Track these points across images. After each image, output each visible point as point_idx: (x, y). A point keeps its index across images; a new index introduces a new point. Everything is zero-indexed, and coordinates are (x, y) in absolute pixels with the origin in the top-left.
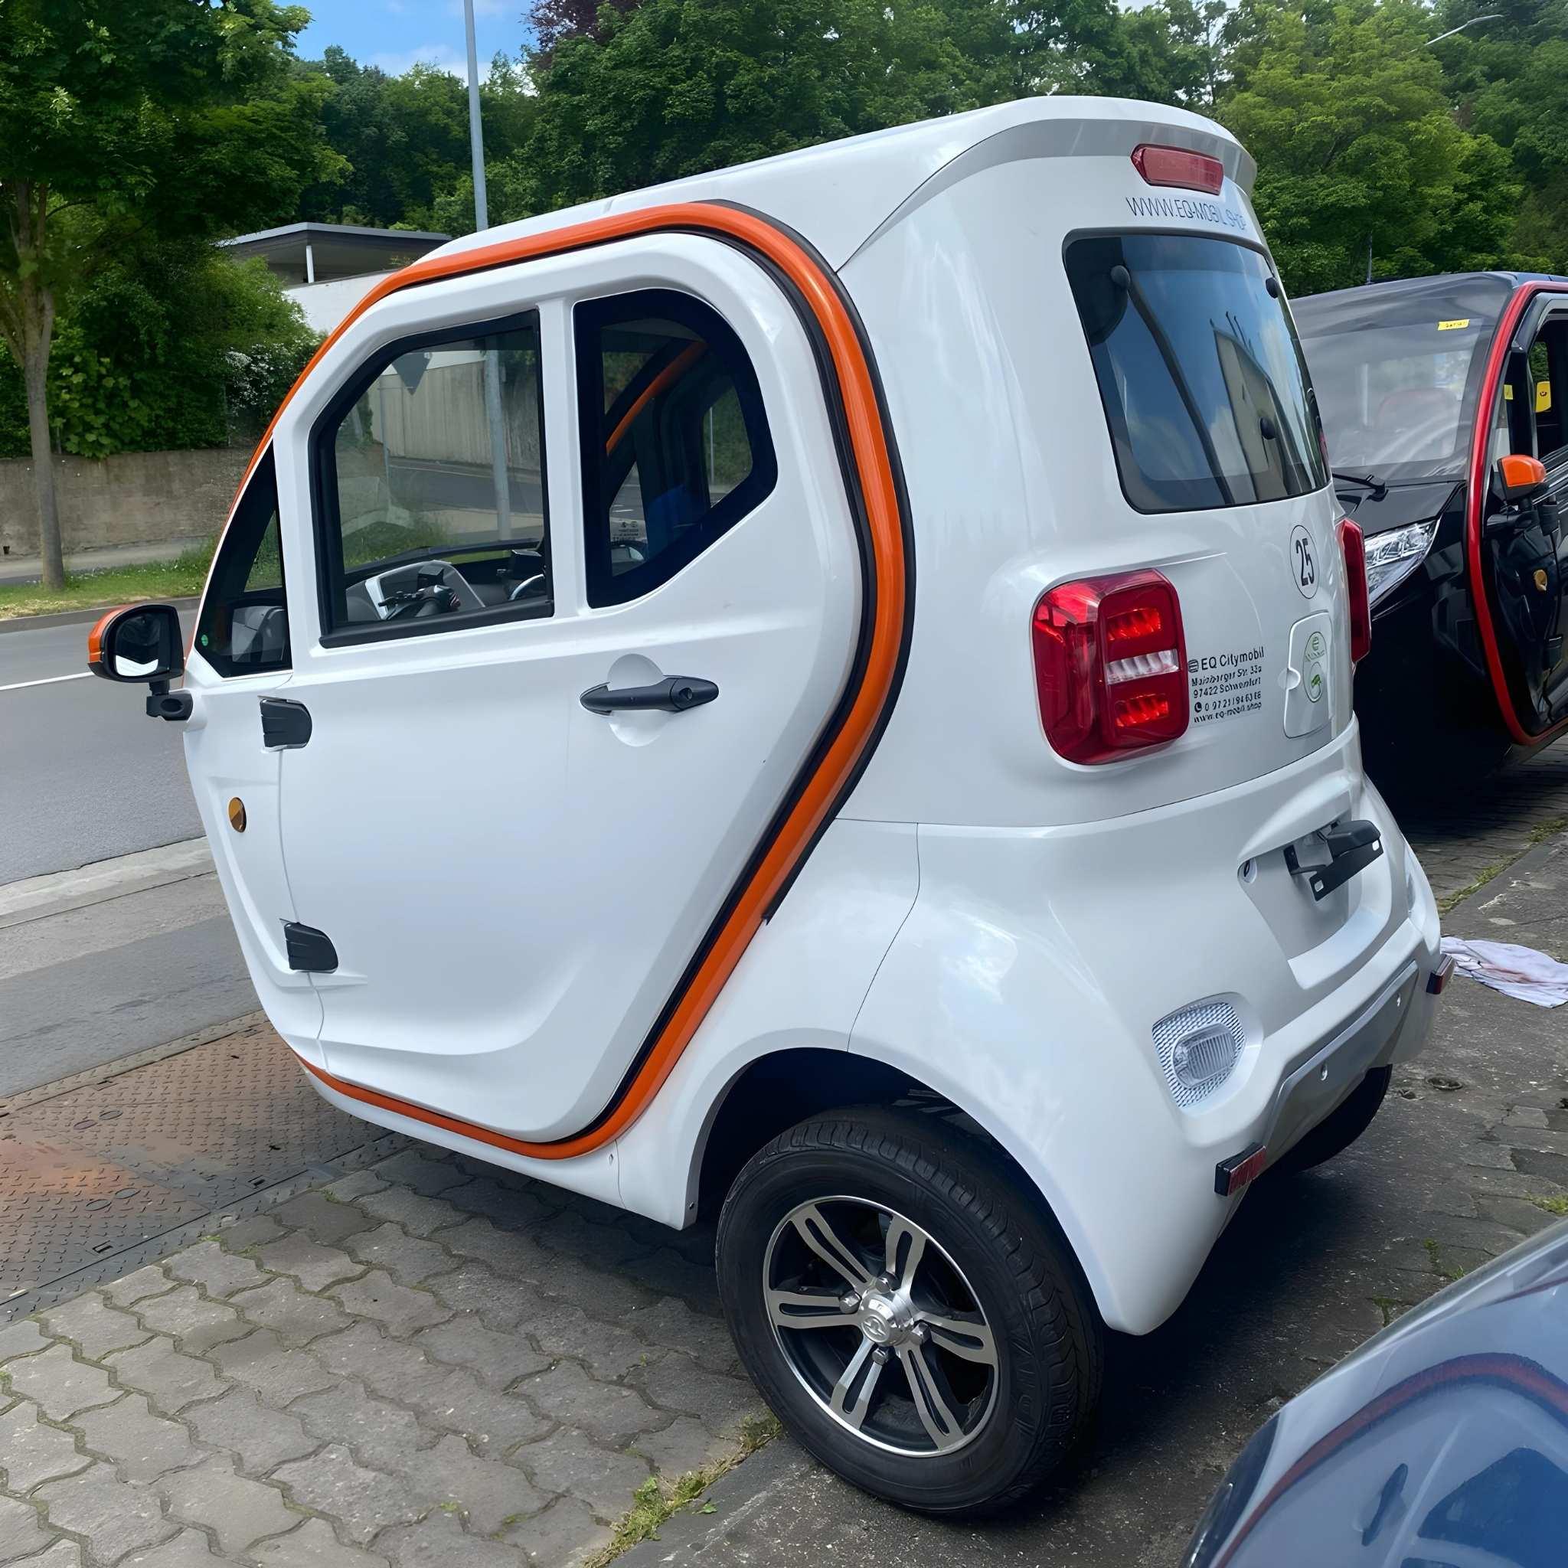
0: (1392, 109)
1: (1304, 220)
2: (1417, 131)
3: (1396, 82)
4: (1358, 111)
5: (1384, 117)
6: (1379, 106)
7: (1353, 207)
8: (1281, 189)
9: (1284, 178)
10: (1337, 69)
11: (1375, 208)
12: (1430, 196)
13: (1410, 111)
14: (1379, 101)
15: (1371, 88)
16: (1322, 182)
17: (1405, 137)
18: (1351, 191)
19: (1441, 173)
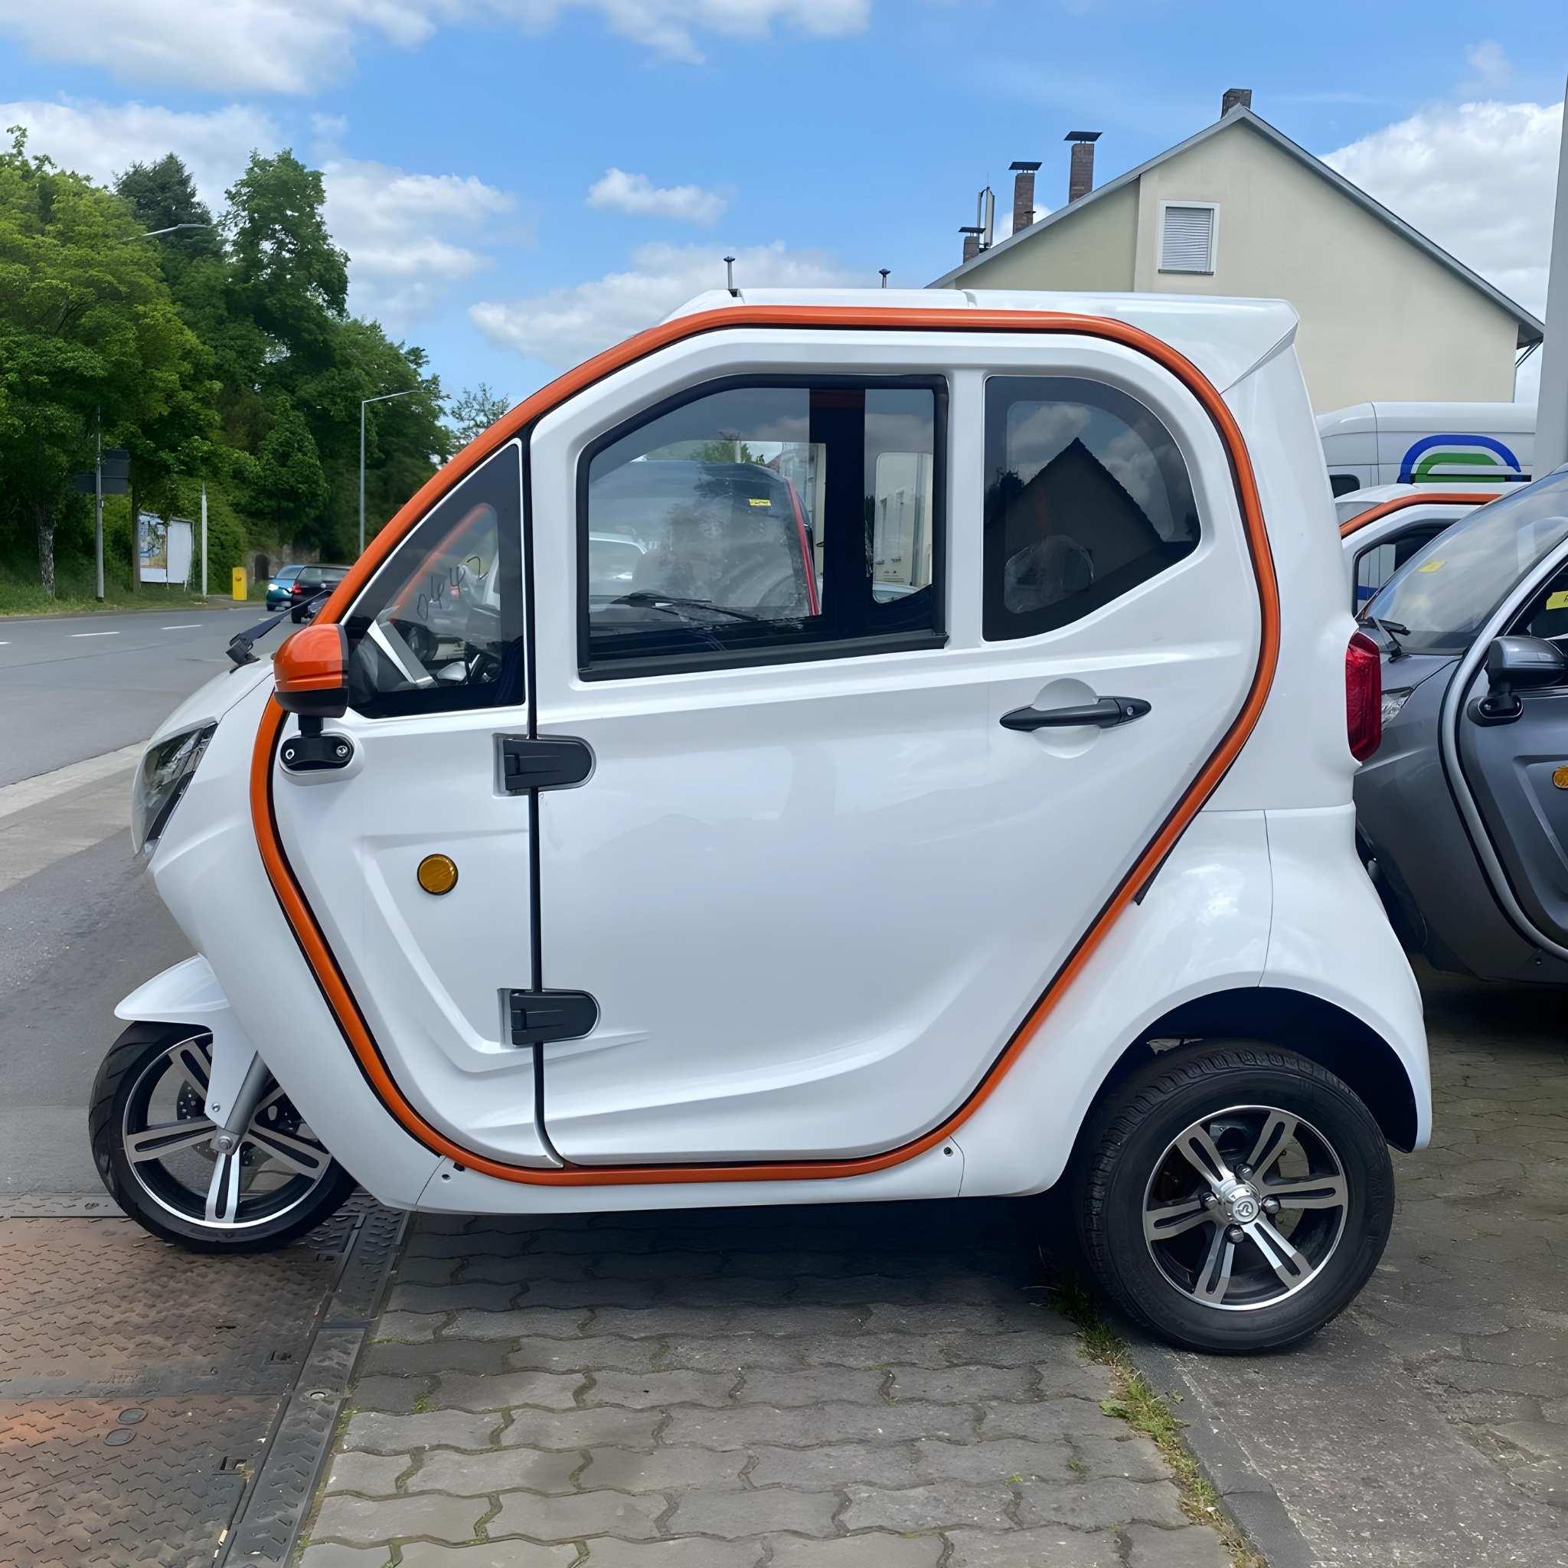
0: (123, 289)
1: (45, 379)
2: (145, 315)
3: (124, 264)
4: (90, 283)
5: (116, 295)
6: (110, 283)
7: (92, 376)
8: (19, 344)
9: (20, 334)
10: (65, 238)
11: (108, 381)
12: (160, 379)
13: (138, 294)
14: (109, 278)
15: (100, 264)
16: (59, 345)
17: (136, 318)
18: (90, 361)
19: (167, 359)
